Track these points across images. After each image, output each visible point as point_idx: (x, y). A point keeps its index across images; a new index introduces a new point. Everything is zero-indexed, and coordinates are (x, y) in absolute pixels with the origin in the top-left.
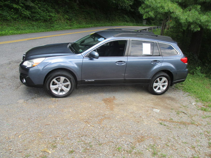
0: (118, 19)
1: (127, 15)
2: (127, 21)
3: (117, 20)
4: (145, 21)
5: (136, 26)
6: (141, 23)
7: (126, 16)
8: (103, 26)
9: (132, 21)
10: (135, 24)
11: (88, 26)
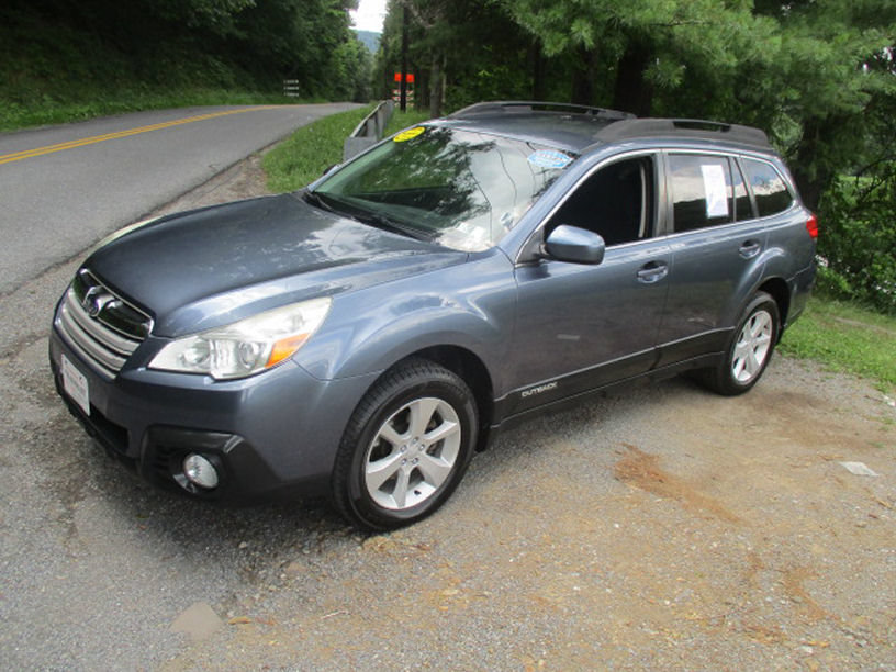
0: (187, 78)
1: (220, 57)
2: (224, 85)
3: (186, 82)
4: (292, 82)
5: (264, 104)
6: (277, 90)
7: (218, 60)
8: (139, 110)
9: (243, 85)
10: (257, 94)
11: (72, 111)
